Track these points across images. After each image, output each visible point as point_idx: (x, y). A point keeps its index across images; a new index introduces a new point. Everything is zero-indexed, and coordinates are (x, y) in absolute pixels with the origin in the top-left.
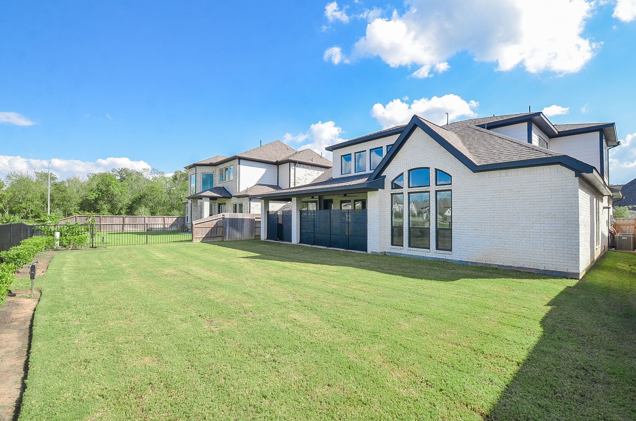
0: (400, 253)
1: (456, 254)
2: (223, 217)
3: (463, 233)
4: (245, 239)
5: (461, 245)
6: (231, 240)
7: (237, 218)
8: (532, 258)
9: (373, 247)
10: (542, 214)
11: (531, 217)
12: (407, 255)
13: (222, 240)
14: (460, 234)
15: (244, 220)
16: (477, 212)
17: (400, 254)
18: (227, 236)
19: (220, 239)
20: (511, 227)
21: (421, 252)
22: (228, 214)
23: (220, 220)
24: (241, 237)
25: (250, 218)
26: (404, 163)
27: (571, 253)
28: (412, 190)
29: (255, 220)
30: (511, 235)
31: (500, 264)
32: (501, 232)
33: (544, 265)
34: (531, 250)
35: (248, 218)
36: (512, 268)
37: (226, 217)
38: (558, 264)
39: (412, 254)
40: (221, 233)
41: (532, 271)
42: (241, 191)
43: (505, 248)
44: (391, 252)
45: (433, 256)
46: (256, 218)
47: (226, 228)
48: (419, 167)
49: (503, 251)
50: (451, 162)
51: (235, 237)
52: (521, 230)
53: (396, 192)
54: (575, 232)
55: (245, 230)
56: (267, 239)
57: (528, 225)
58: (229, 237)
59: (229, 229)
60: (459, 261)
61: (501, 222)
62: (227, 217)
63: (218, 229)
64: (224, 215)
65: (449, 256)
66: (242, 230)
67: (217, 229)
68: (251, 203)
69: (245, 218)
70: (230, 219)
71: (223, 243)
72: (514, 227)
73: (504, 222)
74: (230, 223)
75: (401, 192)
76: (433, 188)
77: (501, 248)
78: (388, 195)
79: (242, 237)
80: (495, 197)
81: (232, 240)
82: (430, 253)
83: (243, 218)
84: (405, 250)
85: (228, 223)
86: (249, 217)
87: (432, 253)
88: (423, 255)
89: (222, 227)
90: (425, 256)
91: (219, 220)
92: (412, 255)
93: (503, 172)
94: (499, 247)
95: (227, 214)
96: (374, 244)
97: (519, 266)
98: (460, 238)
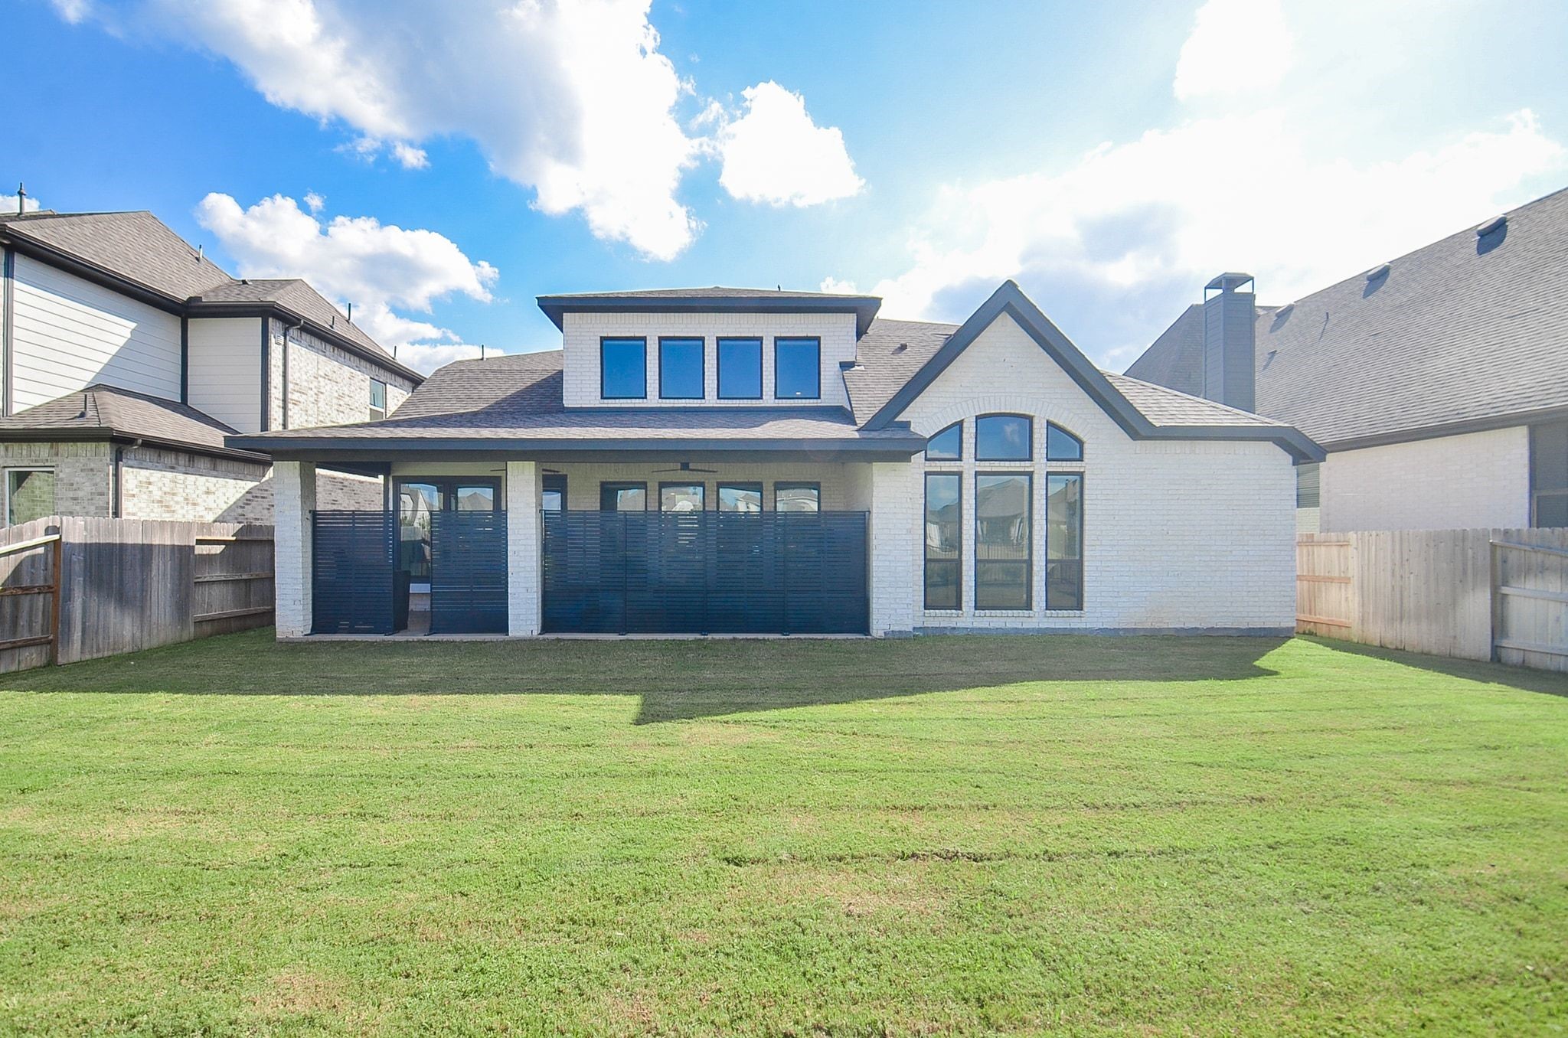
0: (955, 626)
1: (1092, 615)
2: (57, 537)
3: (1108, 569)
4: (155, 643)
5: (1103, 594)
6: (95, 656)
7: (121, 545)
8: (1231, 609)
9: (892, 617)
10: (1245, 528)
11: (1229, 533)
12: (972, 629)
13: (44, 660)
14: (1101, 571)
15: (151, 550)
16: (1137, 523)
17: (955, 628)
18: (77, 635)
19: (32, 657)
20: (1197, 553)
21: (1008, 620)
22: (80, 521)
23: (33, 557)
24: (138, 634)
25: (176, 543)
26: (965, 395)
27: (1286, 594)
28: (986, 466)
29: (196, 552)
30: (1198, 569)
31: (1177, 626)
32: (1181, 564)
33: (1248, 619)
34: (1229, 594)
35: (168, 542)
36: (1199, 632)
37: (71, 541)
38: (1267, 615)
39: (987, 626)
40: (38, 627)
41: (1230, 633)
42: (16, 409)
43: (1186, 594)
44: (925, 625)
45: (1041, 626)
46: (200, 542)
47: (68, 598)
48: (1008, 411)
49: (1182, 599)
50: (1085, 411)
51: (111, 640)
52: (1214, 558)
53: (943, 470)
54: (1289, 558)
55: (154, 599)
56: (315, 630)
57: (1225, 548)
58: (83, 643)
59: (84, 602)
60: (1100, 629)
61: (1180, 543)
62: (77, 542)
63: (25, 602)
64: (55, 530)
65: (1078, 620)
66: (143, 600)
67: (16, 606)
68: (125, 470)
69: (156, 541)
70: (87, 547)
71: (53, 677)
72: (1202, 553)
73: (1186, 543)
74: (88, 569)
75: (956, 470)
76: (1040, 465)
77: (1179, 594)
78: (918, 476)
79: (145, 633)
80: (1170, 492)
81: (100, 655)
82: (1034, 620)
83: (145, 542)
84: (968, 617)
85: (77, 568)
86: (172, 536)
87: (1039, 618)
88: (1015, 626)
89: (49, 590)
90: (1020, 626)
91: (27, 553)
92: (987, 629)
93: (1187, 445)
94: (1176, 594)
95: (74, 523)
96: (896, 610)
97: (1210, 626)
98: (1101, 579)
